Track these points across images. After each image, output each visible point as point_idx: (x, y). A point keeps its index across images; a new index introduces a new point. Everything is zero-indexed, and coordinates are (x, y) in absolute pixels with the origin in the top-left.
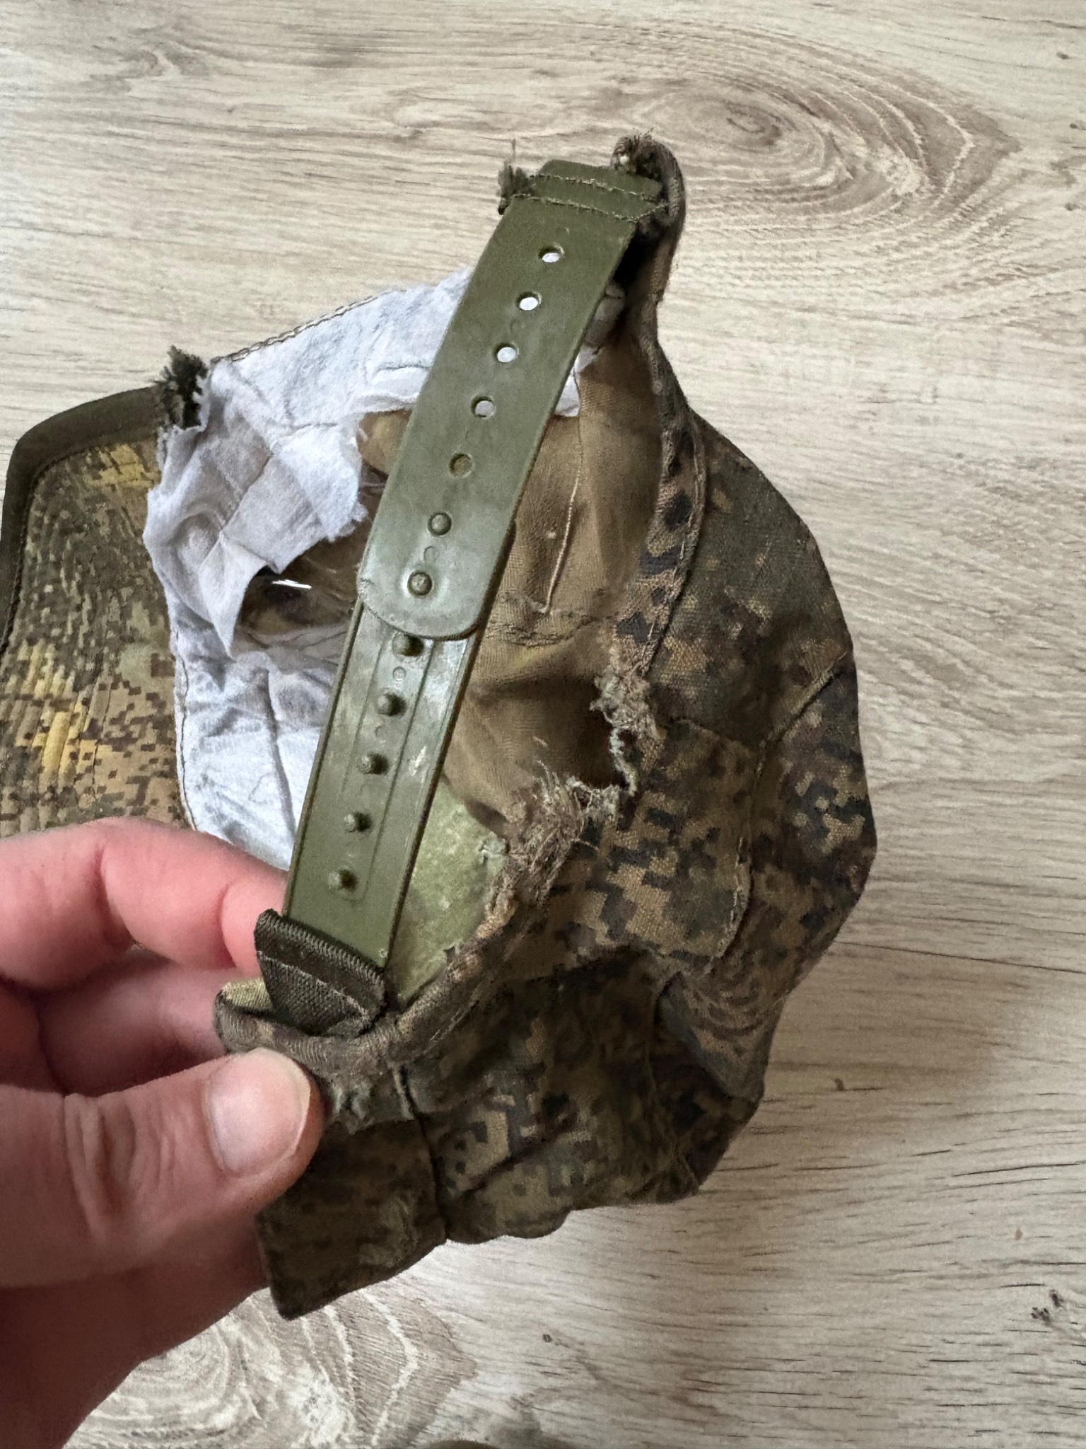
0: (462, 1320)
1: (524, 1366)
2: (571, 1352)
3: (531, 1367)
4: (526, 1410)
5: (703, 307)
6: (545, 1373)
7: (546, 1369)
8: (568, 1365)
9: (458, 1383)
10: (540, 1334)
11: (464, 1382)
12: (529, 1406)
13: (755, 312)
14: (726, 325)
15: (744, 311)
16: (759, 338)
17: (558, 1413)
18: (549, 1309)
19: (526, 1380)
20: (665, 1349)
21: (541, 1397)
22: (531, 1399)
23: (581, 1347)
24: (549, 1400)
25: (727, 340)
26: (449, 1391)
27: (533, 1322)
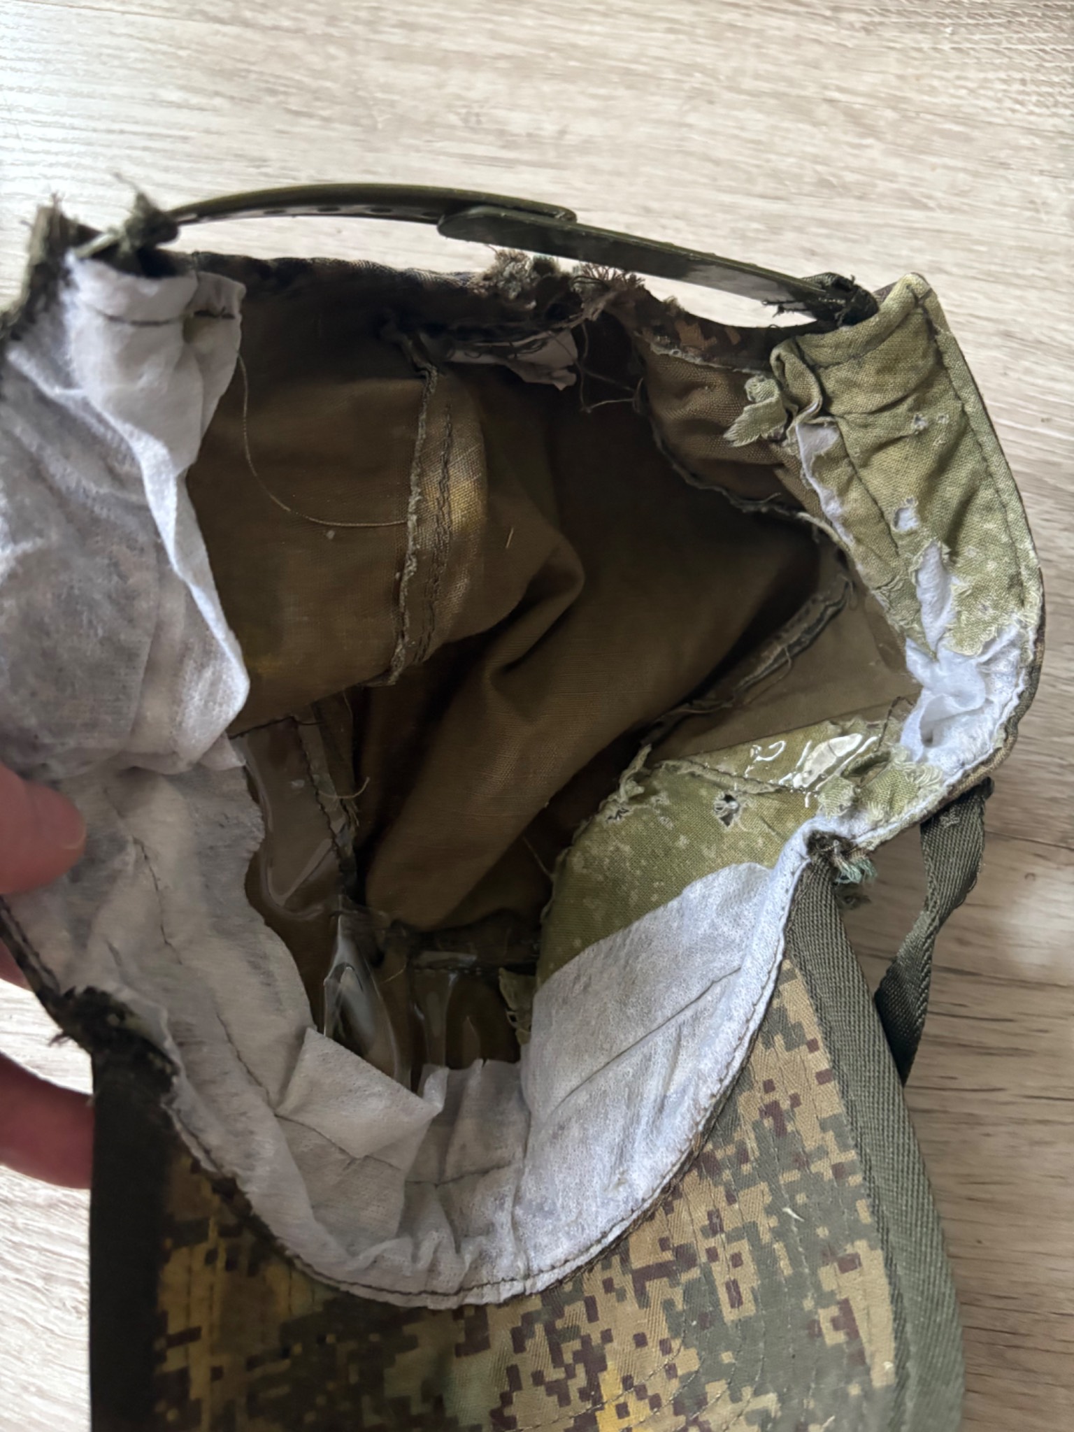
14: (1003, 155)
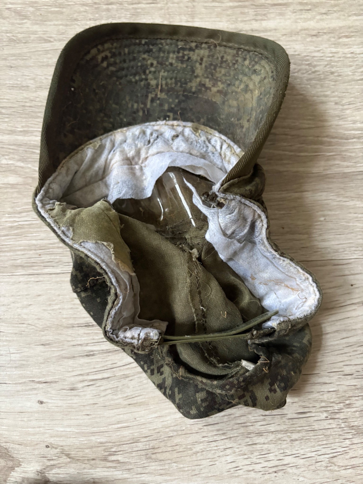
0: (12, 445)
1: (40, 459)
2: (58, 450)
3: (42, 459)
4: (43, 475)
5: (64, 10)
6: (48, 460)
7: (49, 458)
8: (57, 455)
9: (14, 469)
10: (44, 445)
11: (16, 469)
12: (44, 473)
13: (87, 8)
15: (82, 9)
16: (90, 19)
17: (56, 474)
18: (47, 435)
19: (41, 464)
20: (96, 442)
21: (48, 469)
22: (44, 470)
23: (62, 448)
24: (52, 470)
25: (76, 22)
26: (11, 473)
27: (41, 441)
